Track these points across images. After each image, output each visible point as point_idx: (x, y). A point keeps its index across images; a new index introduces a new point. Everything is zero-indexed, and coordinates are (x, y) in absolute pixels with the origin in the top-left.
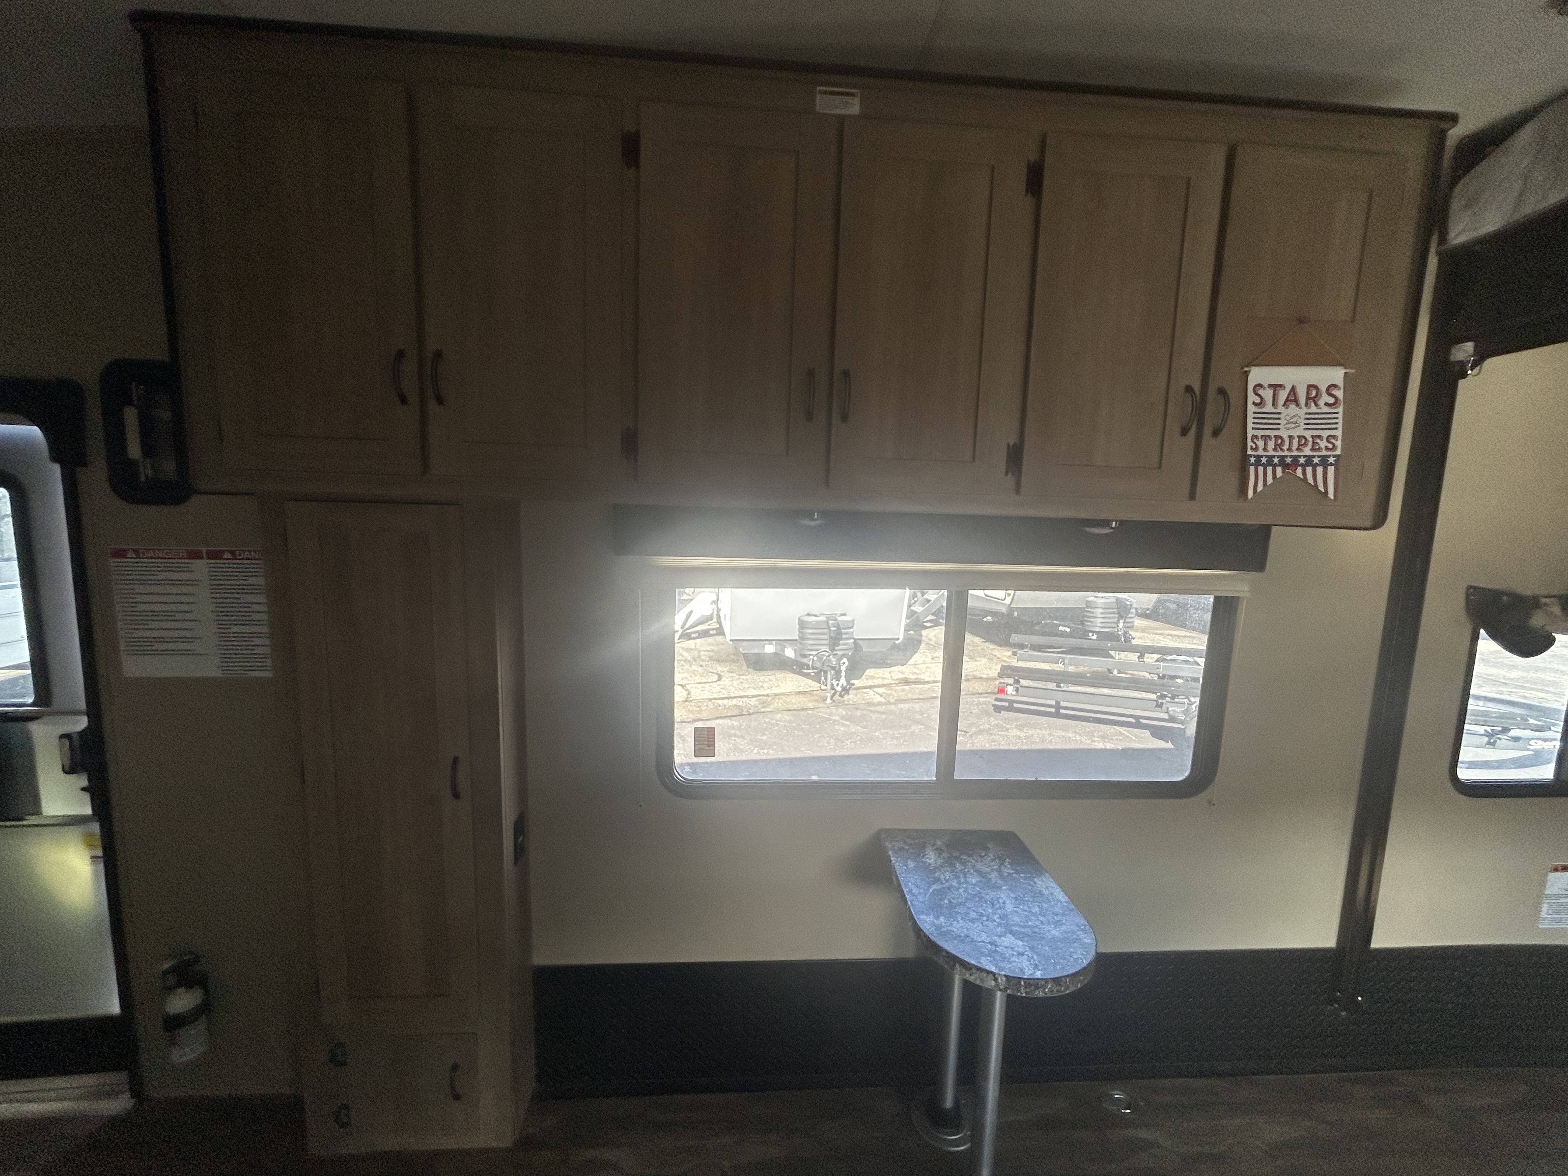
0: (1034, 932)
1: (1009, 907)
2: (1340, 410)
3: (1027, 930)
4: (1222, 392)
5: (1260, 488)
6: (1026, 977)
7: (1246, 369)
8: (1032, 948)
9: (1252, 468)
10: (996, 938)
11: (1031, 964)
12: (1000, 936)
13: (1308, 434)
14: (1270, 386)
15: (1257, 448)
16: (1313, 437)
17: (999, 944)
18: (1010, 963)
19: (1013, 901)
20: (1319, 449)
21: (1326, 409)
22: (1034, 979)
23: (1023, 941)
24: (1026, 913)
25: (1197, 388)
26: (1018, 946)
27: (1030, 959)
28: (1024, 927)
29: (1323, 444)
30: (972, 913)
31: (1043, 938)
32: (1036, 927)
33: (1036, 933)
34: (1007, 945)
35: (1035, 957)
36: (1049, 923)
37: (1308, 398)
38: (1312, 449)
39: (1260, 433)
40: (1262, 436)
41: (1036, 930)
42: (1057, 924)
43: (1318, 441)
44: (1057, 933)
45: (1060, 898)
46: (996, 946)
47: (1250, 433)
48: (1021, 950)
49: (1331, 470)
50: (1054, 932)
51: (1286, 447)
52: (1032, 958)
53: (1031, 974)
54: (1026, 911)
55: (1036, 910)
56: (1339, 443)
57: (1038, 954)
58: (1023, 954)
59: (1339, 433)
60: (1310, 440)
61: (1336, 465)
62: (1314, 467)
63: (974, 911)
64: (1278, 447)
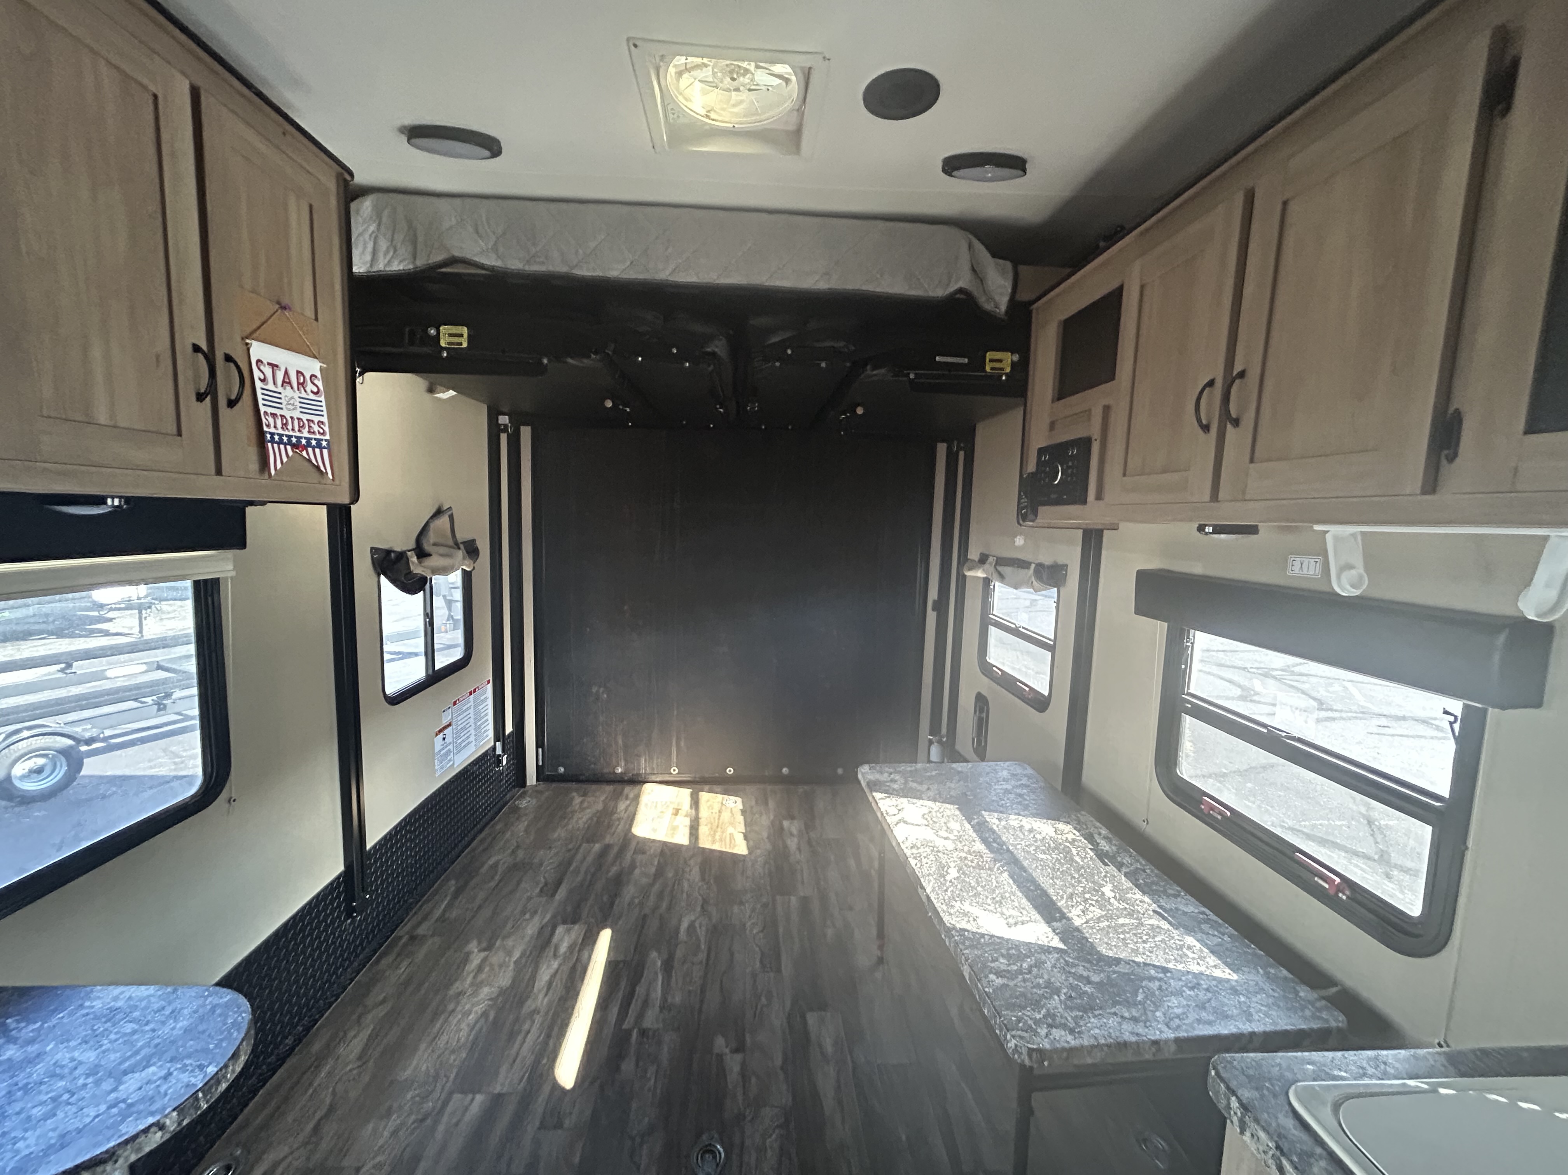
0: (157, 1046)
1: (90, 1056)
2: (322, 398)
3: (143, 1053)
4: (228, 358)
5: (279, 466)
6: (201, 1085)
7: (248, 341)
8: (172, 1060)
9: (269, 445)
10: (113, 1095)
11: (192, 1071)
12: (115, 1090)
13: (305, 417)
14: (269, 364)
15: (271, 427)
16: (308, 420)
17: (124, 1096)
18: (166, 1094)
19: (84, 1046)
20: (314, 432)
21: (312, 396)
22: (212, 1078)
23: (154, 1064)
24: (121, 1041)
25: (204, 347)
26: (154, 1074)
27: (184, 1069)
28: (137, 1053)
29: (316, 428)
30: (35, 1111)
31: (173, 1042)
32: (152, 1039)
33: (159, 1044)
34: (139, 1085)
35: (188, 1062)
36: (164, 1023)
37: (299, 384)
38: (309, 432)
39: (270, 410)
40: (272, 414)
41: (157, 1041)
42: (175, 1015)
43: (312, 425)
44: (185, 1022)
45: (146, 993)
46: (124, 1101)
47: (262, 409)
48: (163, 1073)
49: (325, 452)
50: (180, 1025)
51: (290, 427)
52: (185, 1065)
53: (204, 1077)
54: (116, 1040)
55: (129, 1027)
56: (326, 429)
57: (189, 1056)
58: (170, 1074)
59: (325, 419)
60: (306, 422)
61: (328, 447)
62: (314, 448)
63: (34, 1107)
64: (285, 426)
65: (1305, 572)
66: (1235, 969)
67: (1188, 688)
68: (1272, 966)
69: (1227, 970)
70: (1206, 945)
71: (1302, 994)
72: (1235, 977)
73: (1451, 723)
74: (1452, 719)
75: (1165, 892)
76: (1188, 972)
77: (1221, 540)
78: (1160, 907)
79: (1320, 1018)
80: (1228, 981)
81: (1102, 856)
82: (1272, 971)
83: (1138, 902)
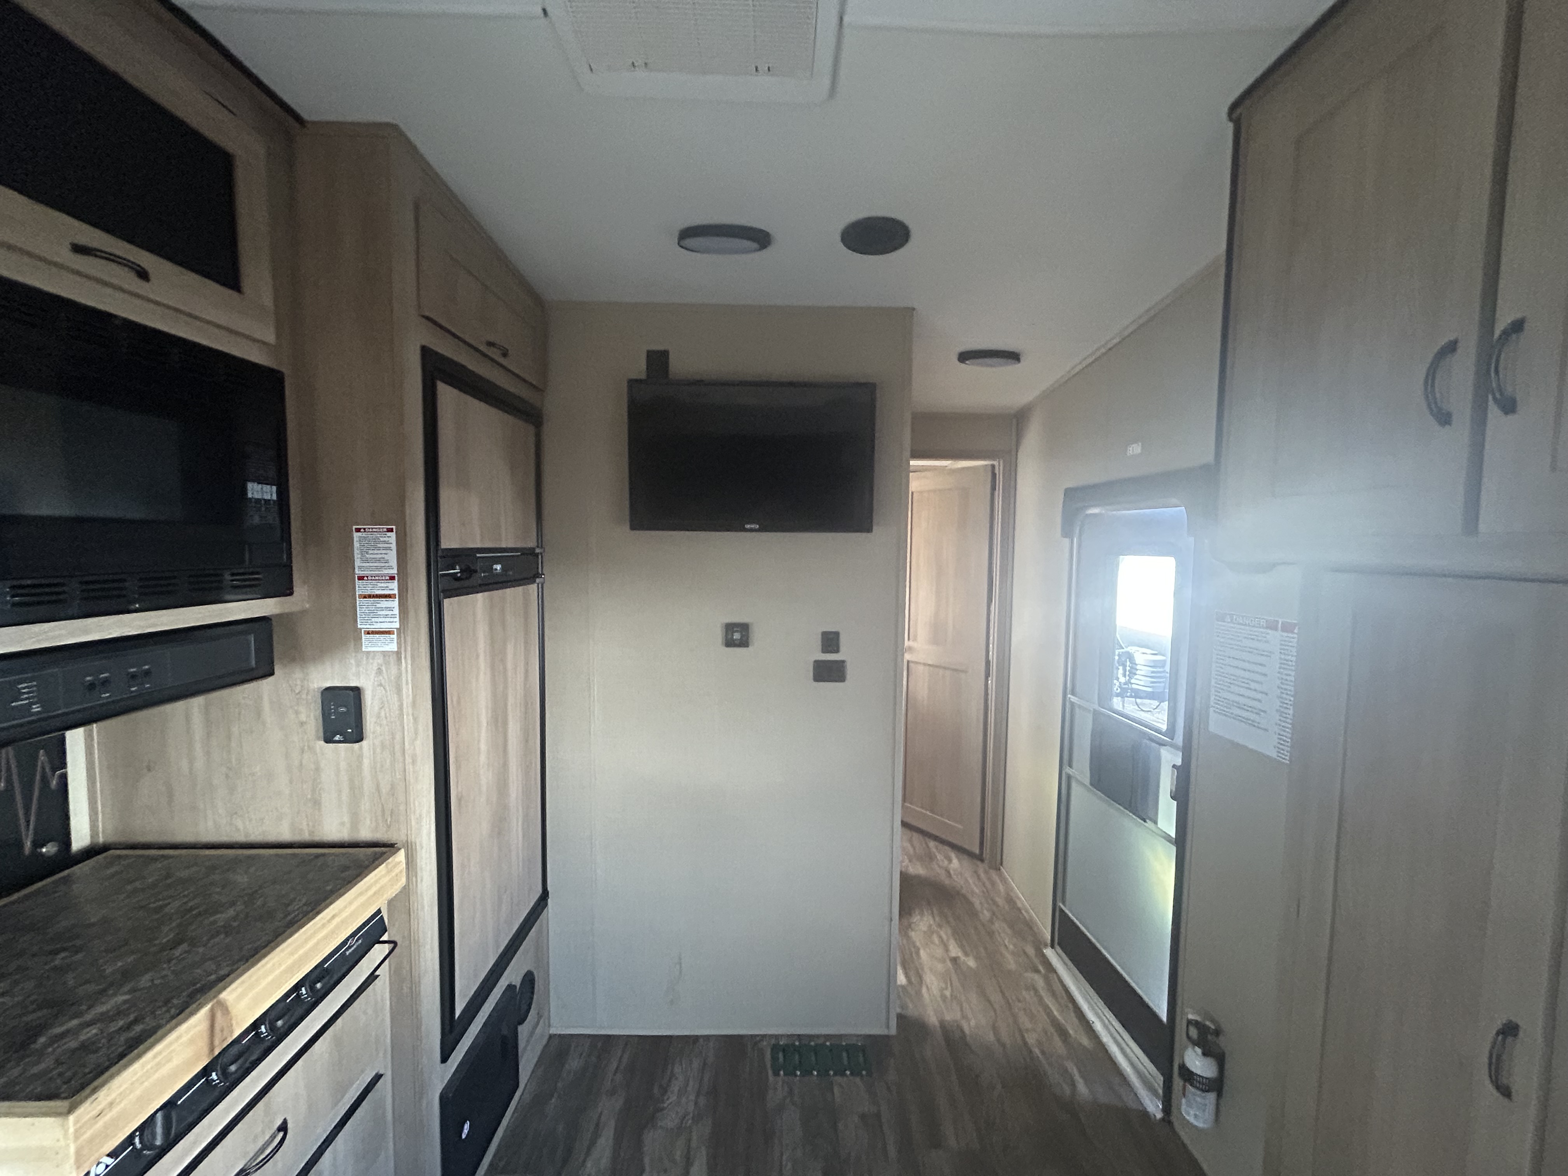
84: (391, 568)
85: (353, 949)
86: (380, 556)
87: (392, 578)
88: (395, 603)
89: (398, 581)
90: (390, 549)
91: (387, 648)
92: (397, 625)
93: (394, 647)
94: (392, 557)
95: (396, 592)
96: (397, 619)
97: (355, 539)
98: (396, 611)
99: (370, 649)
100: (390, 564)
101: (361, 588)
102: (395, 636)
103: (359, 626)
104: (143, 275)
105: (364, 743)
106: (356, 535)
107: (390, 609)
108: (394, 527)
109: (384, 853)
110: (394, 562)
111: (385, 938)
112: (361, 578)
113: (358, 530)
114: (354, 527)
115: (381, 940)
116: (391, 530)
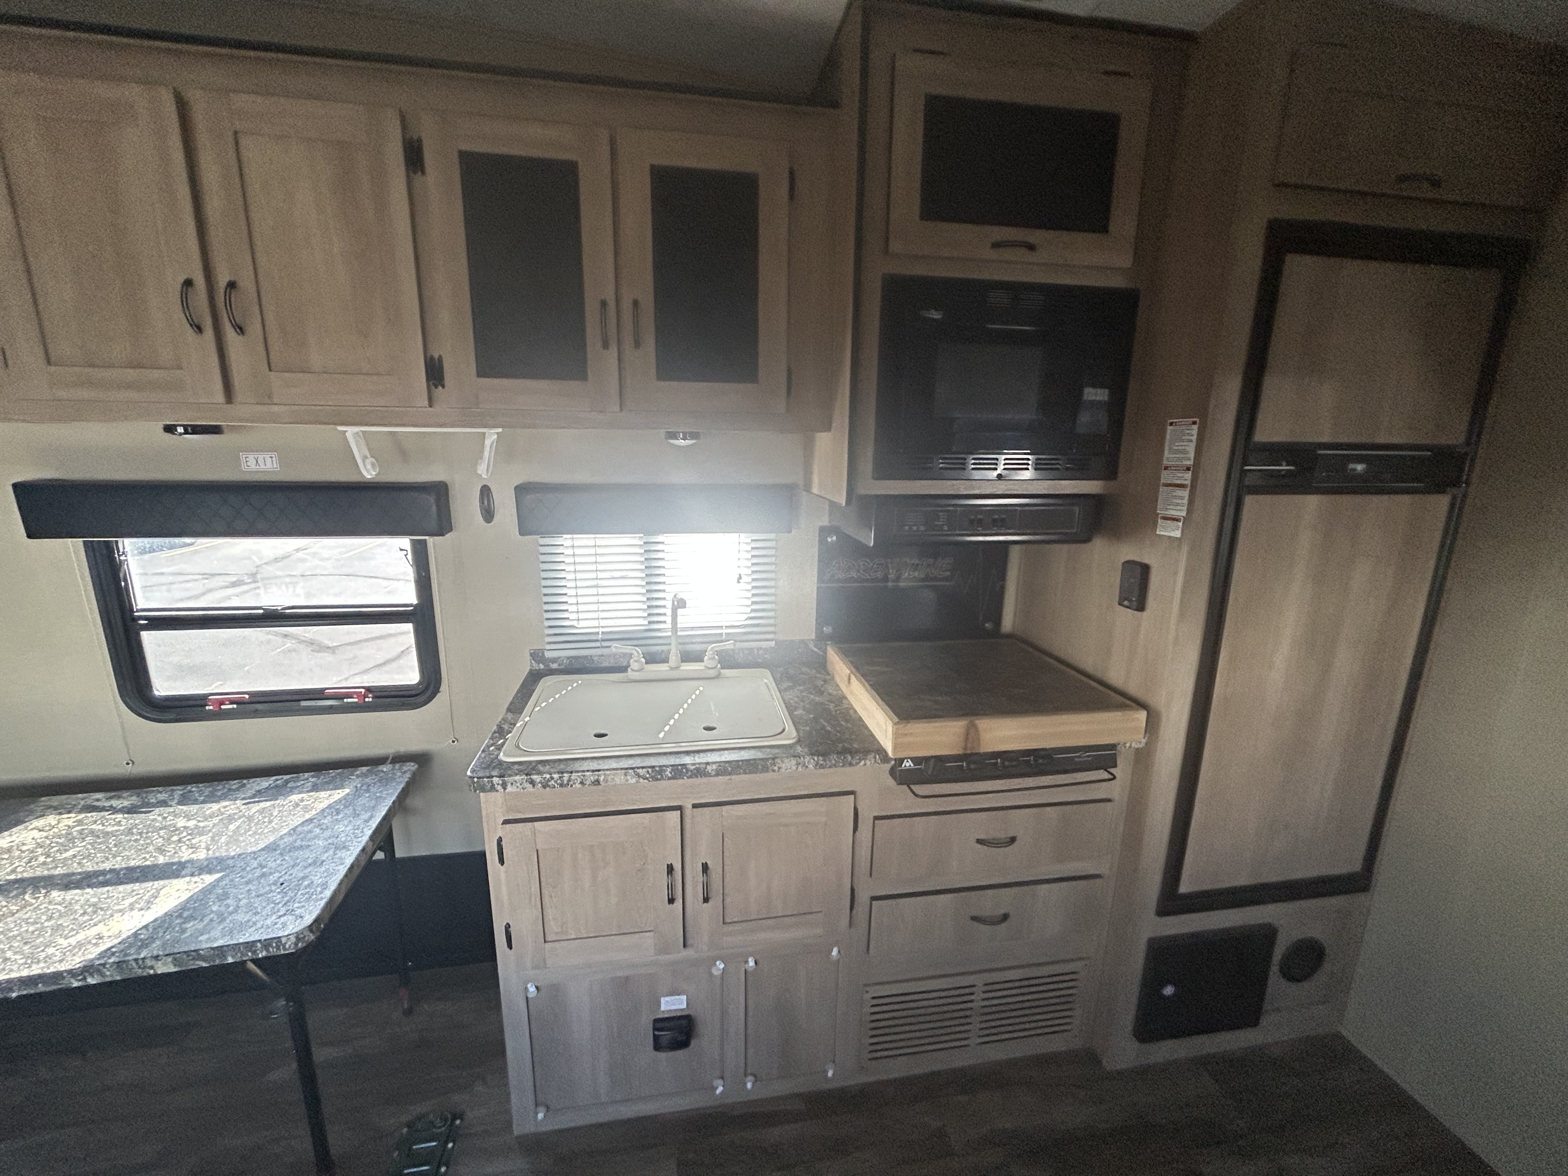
65: (263, 466)
66: (342, 787)
67: (136, 605)
68: (355, 771)
69: (340, 791)
70: (308, 792)
71: (385, 770)
72: (347, 791)
73: (406, 555)
74: (405, 553)
75: (230, 790)
76: (323, 810)
77: (190, 440)
78: (243, 799)
79: (405, 772)
80: (348, 794)
81: (131, 810)
82: (358, 772)
83: (222, 810)
84: (1189, 459)
85: (1081, 759)
86: (1183, 448)
87: (1188, 469)
88: (1186, 493)
89: (1192, 472)
90: (1191, 441)
91: (1172, 534)
92: (1184, 514)
93: (1177, 534)
94: (1191, 449)
95: (1188, 482)
96: (1185, 508)
97: (1169, 432)
98: (1186, 501)
99: (1162, 533)
100: (1188, 456)
101: (1166, 477)
102: (1180, 524)
103: (1158, 511)
104: (1031, 247)
105: (1145, 614)
106: (1169, 428)
107: (1182, 498)
108: (1198, 420)
109: (1131, 706)
110: (1192, 455)
111: (1112, 770)
112: (1166, 468)
113: (1171, 424)
114: (1170, 421)
115: (1109, 770)
116: (1194, 423)
